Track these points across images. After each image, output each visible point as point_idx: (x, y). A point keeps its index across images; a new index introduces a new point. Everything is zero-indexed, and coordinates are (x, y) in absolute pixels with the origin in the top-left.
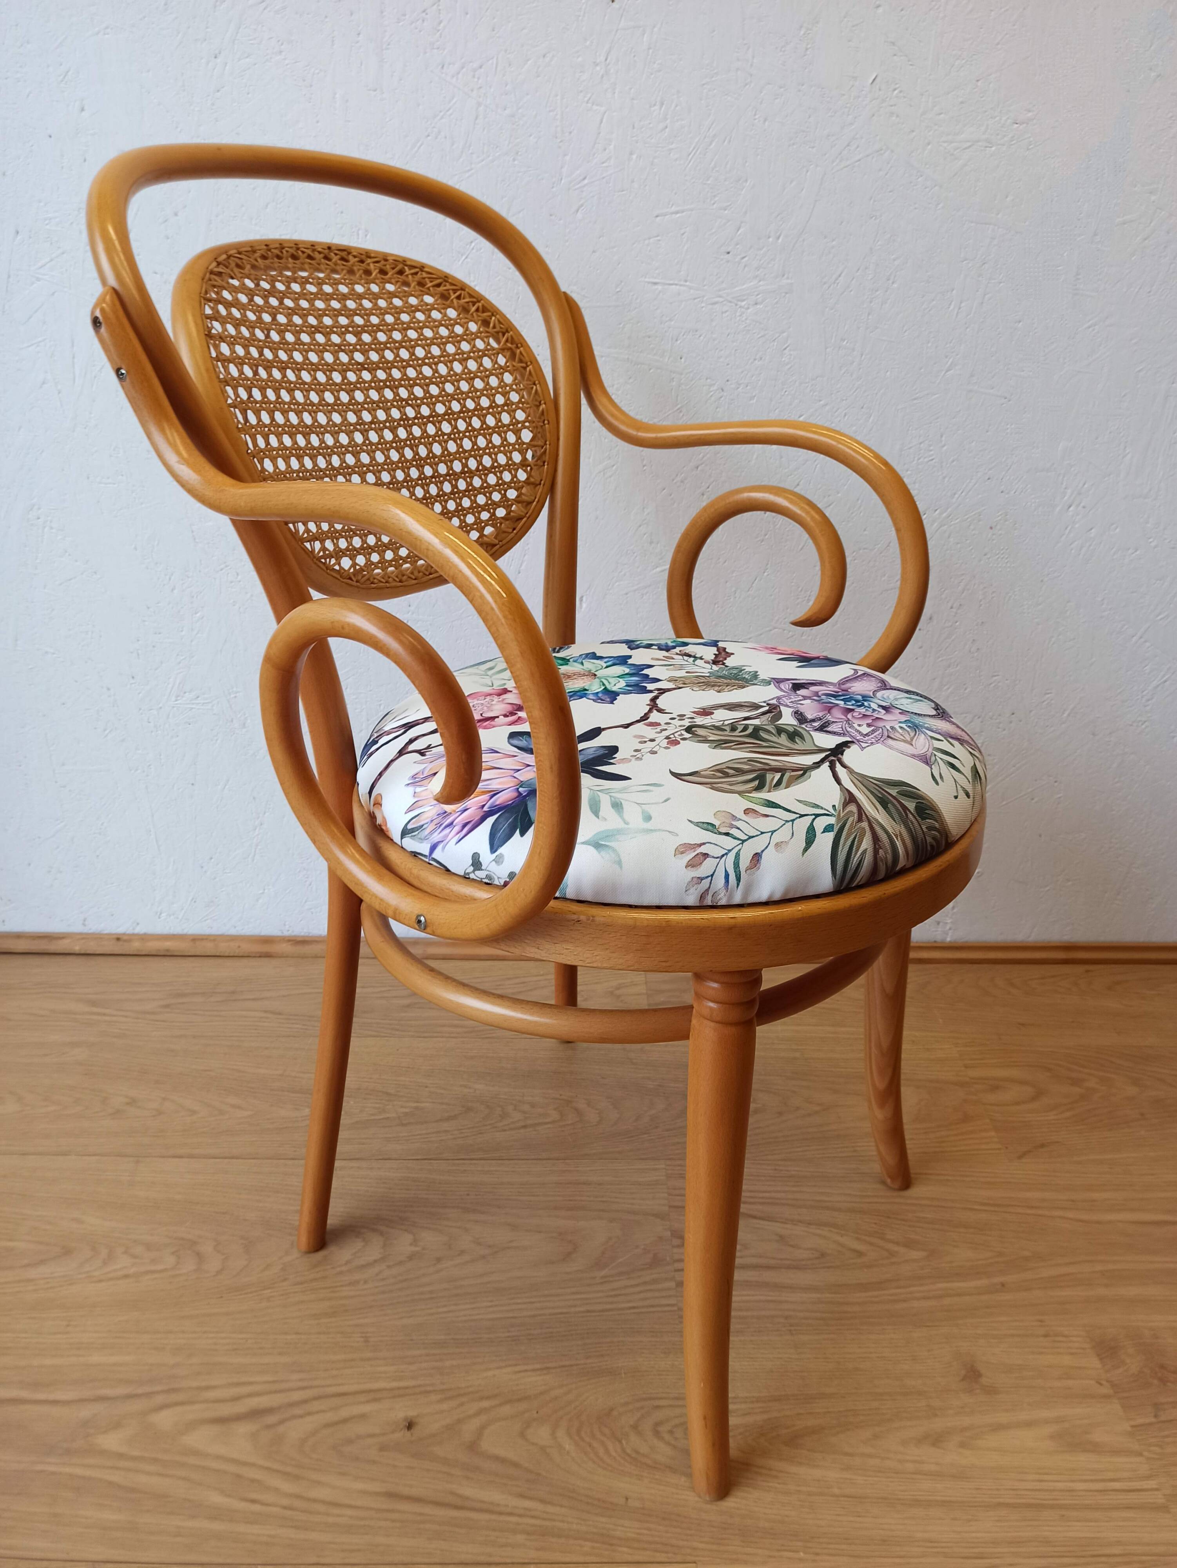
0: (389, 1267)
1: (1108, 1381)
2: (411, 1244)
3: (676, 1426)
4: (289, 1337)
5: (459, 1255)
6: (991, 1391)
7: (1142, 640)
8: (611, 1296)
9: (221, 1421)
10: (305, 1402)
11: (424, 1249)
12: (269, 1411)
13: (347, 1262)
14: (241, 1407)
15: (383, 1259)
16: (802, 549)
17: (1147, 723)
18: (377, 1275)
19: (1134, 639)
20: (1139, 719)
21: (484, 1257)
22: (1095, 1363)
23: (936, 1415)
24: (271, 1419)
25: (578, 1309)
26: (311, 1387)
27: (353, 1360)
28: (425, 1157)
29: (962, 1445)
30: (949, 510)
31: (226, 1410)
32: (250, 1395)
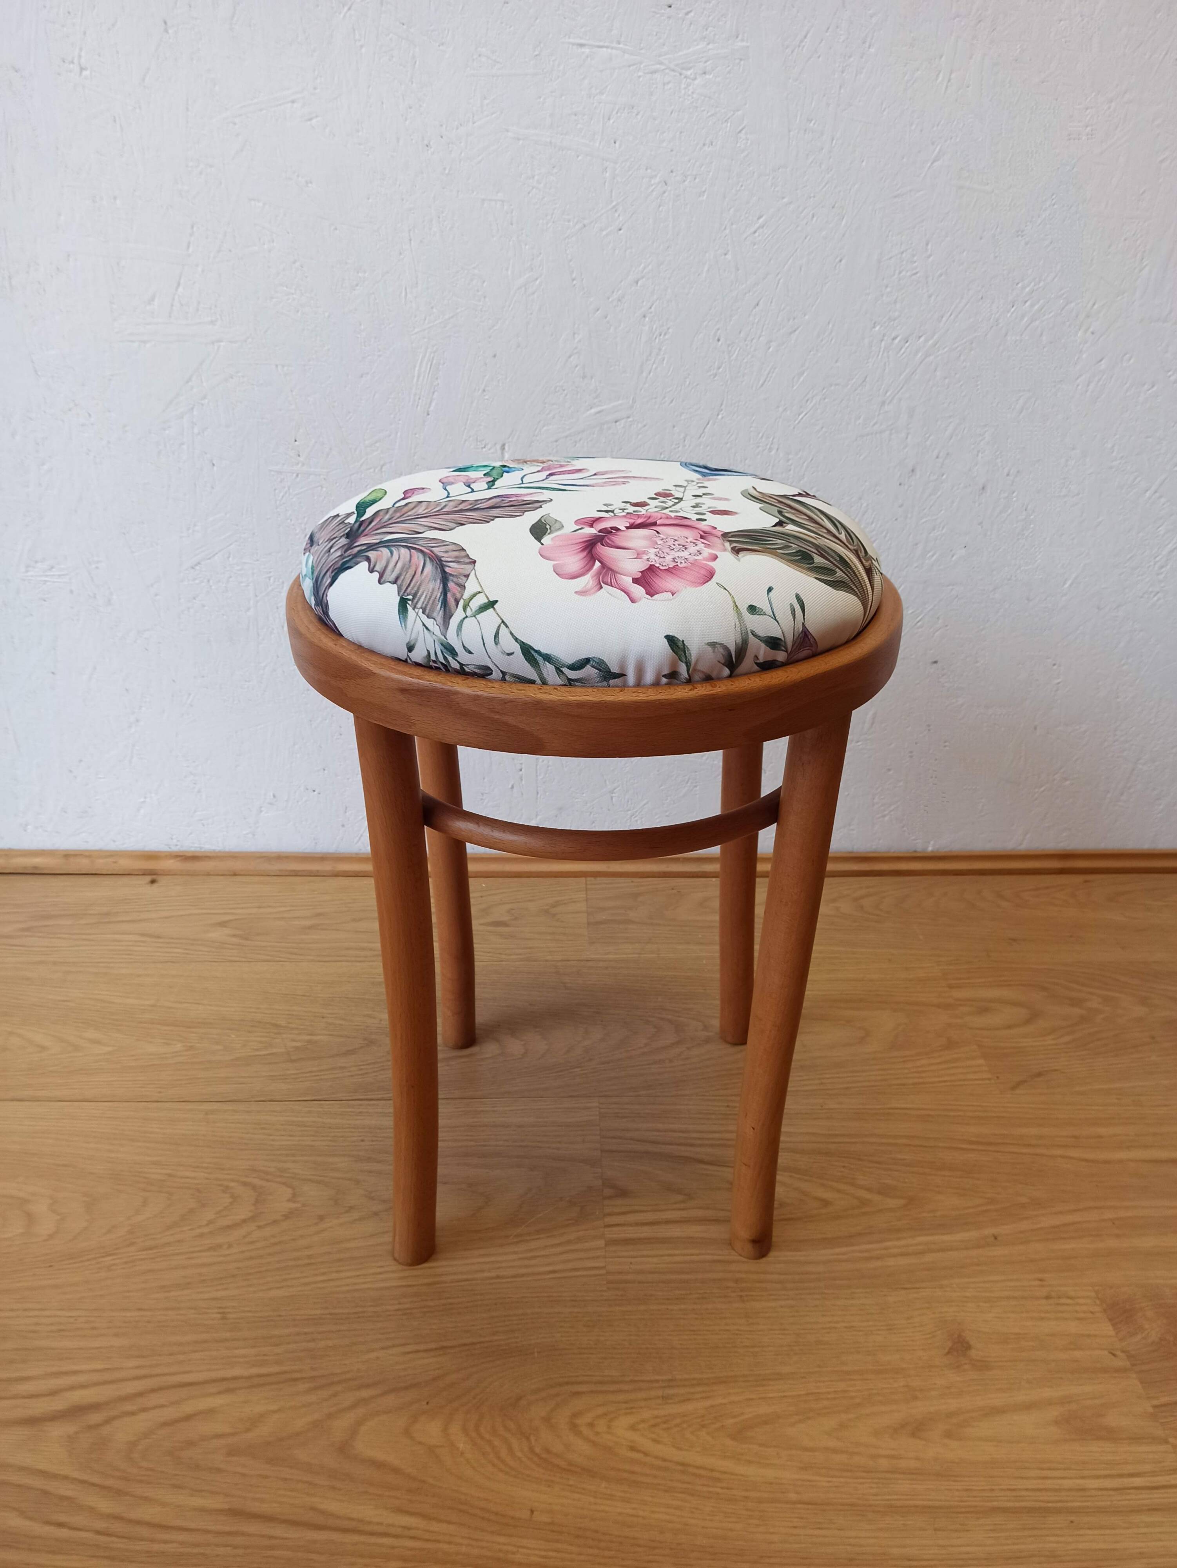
0: (259, 1227)
1: (1123, 1351)
2: (289, 1200)
3: (599, 1417)
4: (128, 1314)
5: (347, 1212)
6: (982, 1366)
7: (1157, 494)
8: (526, 1258)
9: (32, 1421)
10: (141, 1394)
11: (304, 1205)
12: (95, 1407)
13: (210, 1222)
14: (58, 1404)
15: (253, 1218)
16: (762, 385)
17: (1159, 595)
18: (244, 1237)
19: (1148, 494)
20: (1150, 590)
21: (376, 1214)
22: (1107, 1329)
23: (915, 1398)
24: (95, 1418)
25: (486, 1274)
26: (151, 1376)
27: (205, 1342)
28: (313, 1098)
29: (948, 1435)
30: (936, 337)
31: (40, 1407)
32: (72, 1388)
